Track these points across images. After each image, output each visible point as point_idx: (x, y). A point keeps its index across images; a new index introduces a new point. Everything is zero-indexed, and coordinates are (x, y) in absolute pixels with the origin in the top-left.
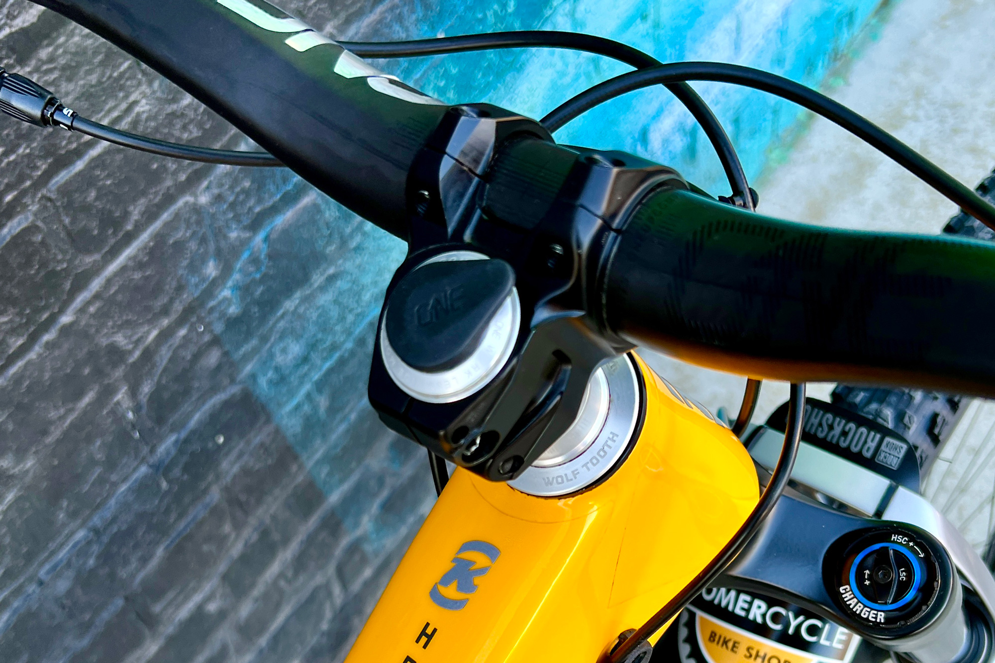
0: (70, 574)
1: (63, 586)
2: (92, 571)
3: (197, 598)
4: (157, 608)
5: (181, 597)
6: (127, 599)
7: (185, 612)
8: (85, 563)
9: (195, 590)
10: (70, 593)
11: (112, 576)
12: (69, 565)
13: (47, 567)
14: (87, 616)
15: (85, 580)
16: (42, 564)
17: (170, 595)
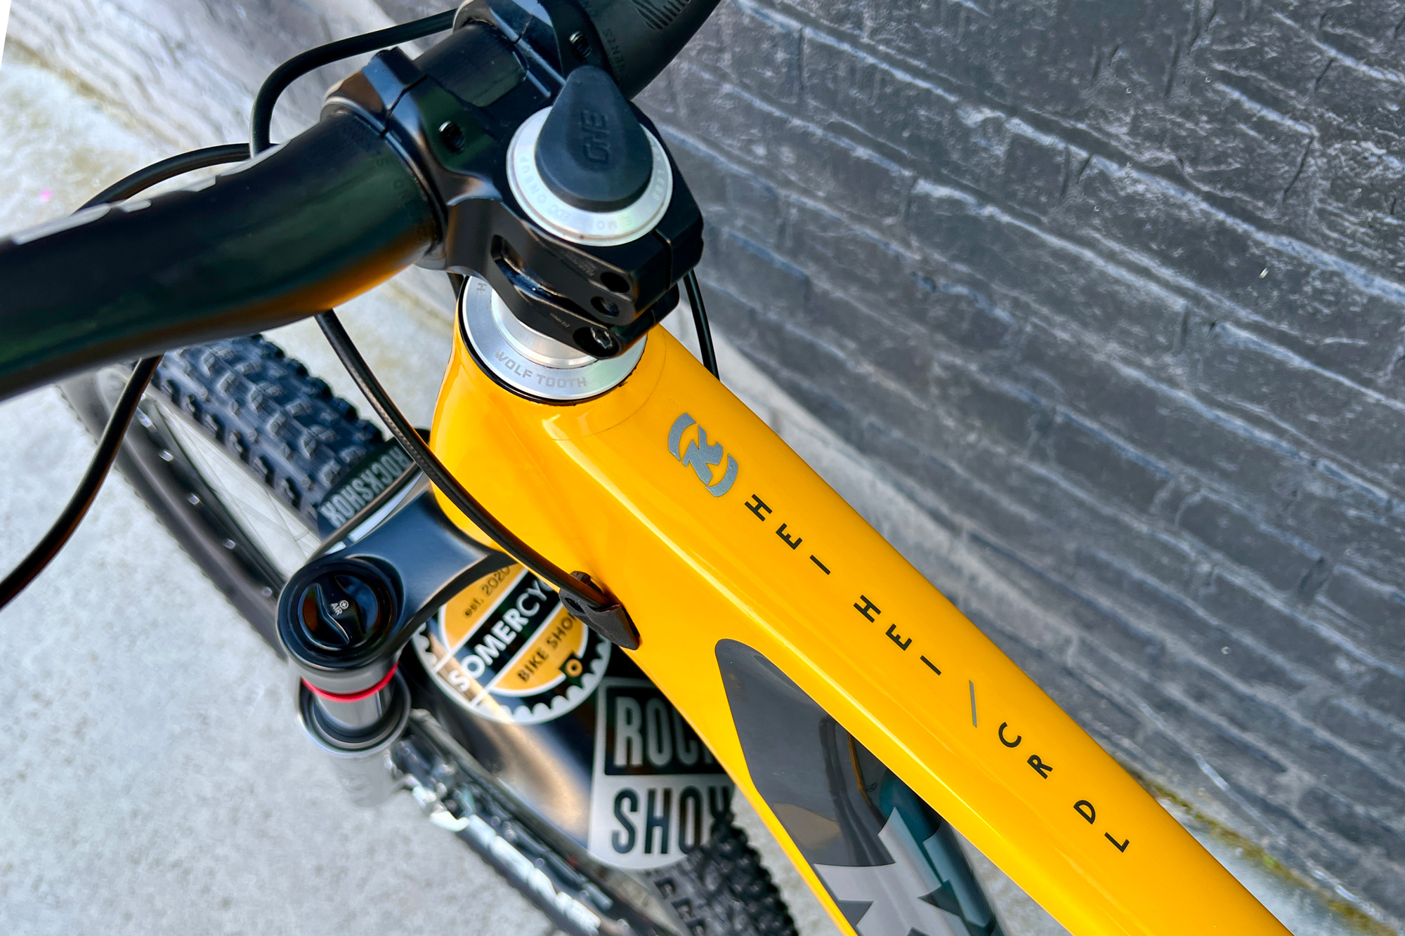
0: (1332, 493)
1: (1316, 488)
2: (1342, 517)
3: (1348, 644)
4: (1321, 598)
5: (1341, 623)
6: (1321, 561)
7: (1327, 632)
8: (1349, 505)
9: (1354, 638)
10: (1310, 497)
11: (1344, 540)
12: (1341, 488)
13: (1334, 467)
14: (1290, 522)
15: (1330, 511)
16: (1333, 460)
17: (1339, 610)
